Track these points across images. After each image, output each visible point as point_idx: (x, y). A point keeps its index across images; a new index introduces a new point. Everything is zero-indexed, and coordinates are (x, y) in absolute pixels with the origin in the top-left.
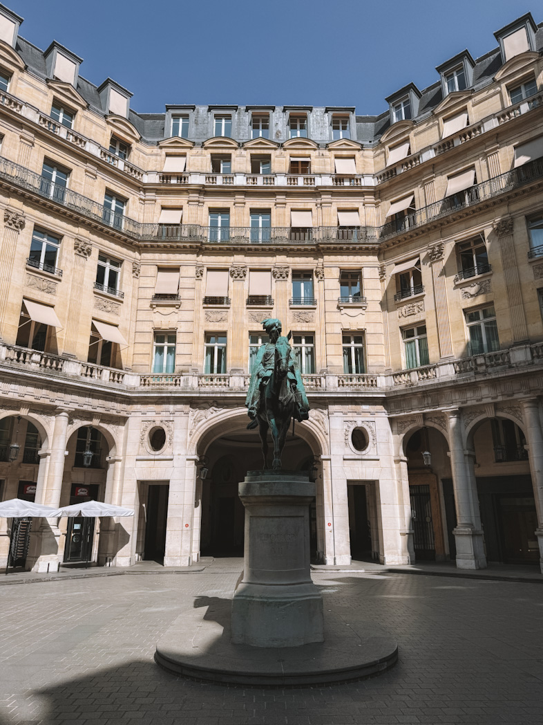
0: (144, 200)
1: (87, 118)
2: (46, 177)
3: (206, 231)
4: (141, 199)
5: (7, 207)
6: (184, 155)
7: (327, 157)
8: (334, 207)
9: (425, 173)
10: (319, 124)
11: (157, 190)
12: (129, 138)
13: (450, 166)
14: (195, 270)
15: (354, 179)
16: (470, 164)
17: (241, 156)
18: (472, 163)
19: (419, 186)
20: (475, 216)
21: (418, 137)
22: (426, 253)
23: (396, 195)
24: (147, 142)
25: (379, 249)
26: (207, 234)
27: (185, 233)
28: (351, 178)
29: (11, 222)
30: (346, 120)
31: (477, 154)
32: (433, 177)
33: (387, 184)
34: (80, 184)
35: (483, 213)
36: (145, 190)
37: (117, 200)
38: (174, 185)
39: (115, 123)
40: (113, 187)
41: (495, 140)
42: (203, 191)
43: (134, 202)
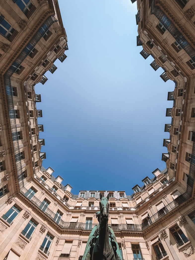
0: (68, 215)
1: (60, 191)
2: (43, 204)
3: (84, 226)
4: (67, 214)
5: (27, 210)
6: (82, 202)
7: (120, 203)
8: (124, 218)
9: (149, 205)
10: (116, 195)
11: (72, 211)
12: (69, 197)
13: (155, 202)
14: (78, 242)
15: (128, 209)
16: (160, 201)
17: (96, 202)
18: (161, 201)
19: (148, 209)
20: (171, 217)
21: (143, 196)
22: (160, 234)
23: (142, 213)
24: (73, 199)
25: (143, 234)
26: (84, 227)
27: (77, 226)
28: (128, 208)
29: (25, 215)
30: (123, 194)
31: (161, 198)
32: (151, 206)
33: (138, 210)
34: (51, 207)
35: (173, 216)
36: (69, 211)
37: (60, 214)
38: (78, 210)
39: (66, 193)
40: (60, 209)
41: (164, 193)
42: (85, 212)
43: (65, 215)
